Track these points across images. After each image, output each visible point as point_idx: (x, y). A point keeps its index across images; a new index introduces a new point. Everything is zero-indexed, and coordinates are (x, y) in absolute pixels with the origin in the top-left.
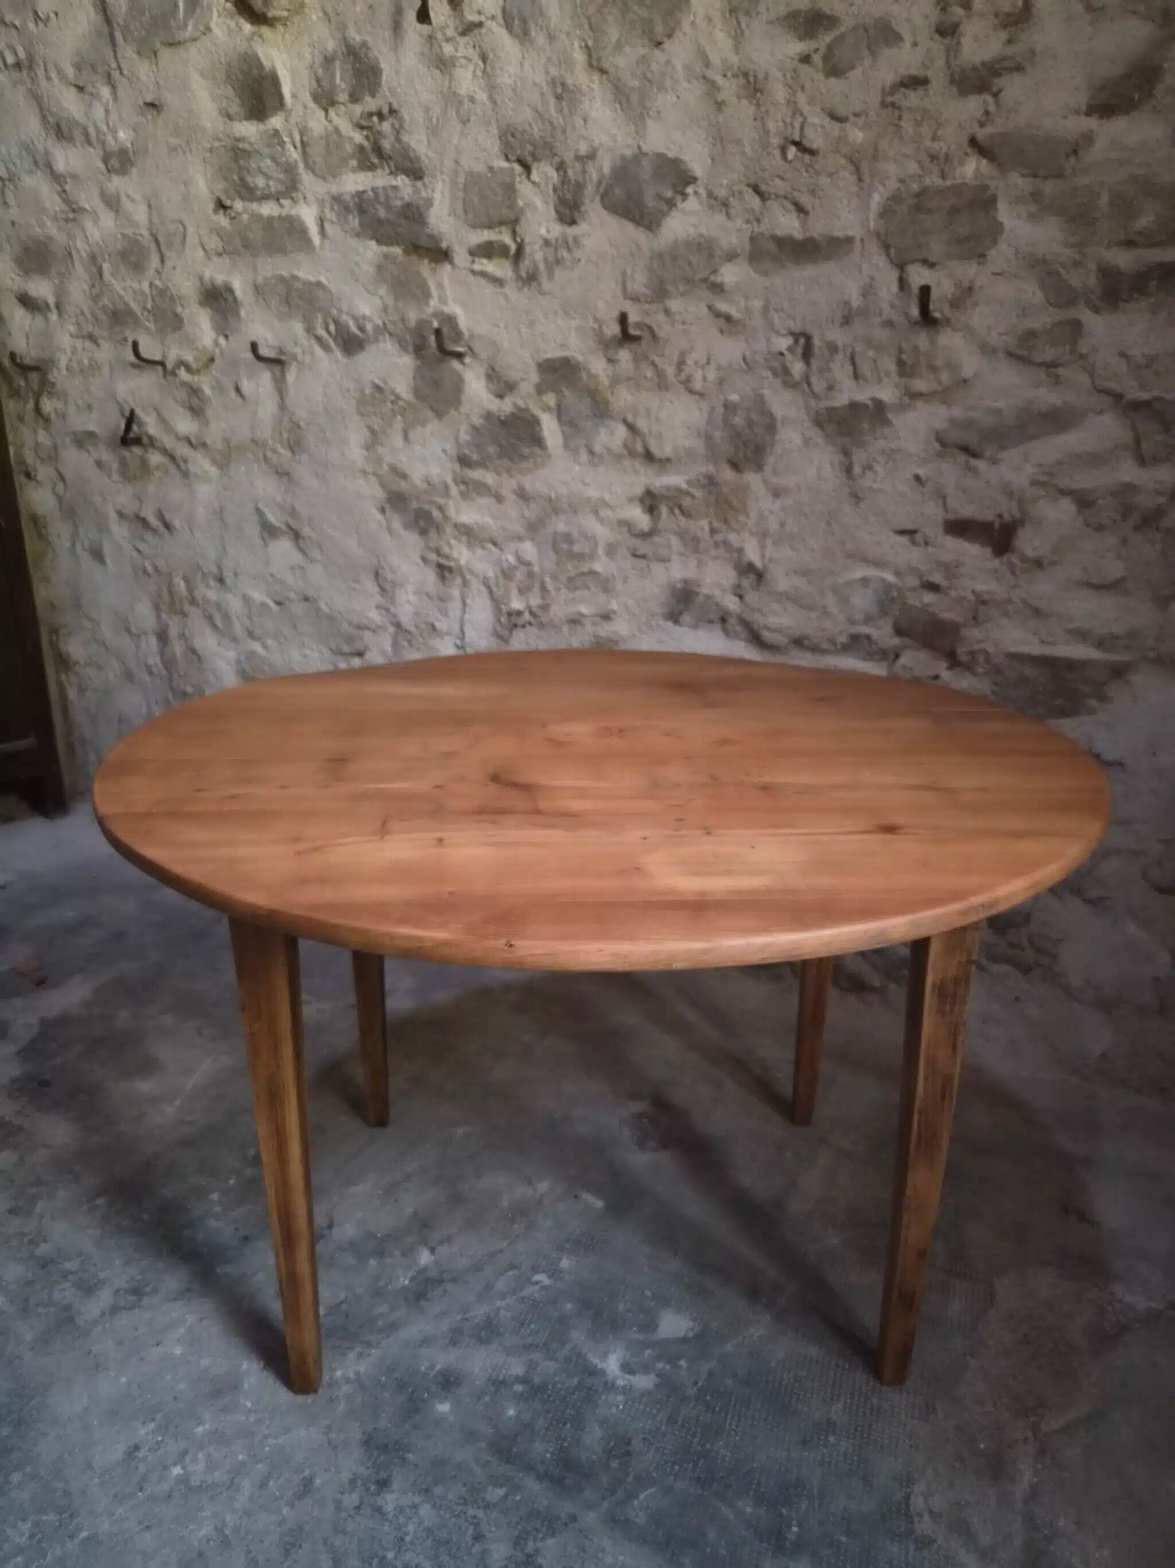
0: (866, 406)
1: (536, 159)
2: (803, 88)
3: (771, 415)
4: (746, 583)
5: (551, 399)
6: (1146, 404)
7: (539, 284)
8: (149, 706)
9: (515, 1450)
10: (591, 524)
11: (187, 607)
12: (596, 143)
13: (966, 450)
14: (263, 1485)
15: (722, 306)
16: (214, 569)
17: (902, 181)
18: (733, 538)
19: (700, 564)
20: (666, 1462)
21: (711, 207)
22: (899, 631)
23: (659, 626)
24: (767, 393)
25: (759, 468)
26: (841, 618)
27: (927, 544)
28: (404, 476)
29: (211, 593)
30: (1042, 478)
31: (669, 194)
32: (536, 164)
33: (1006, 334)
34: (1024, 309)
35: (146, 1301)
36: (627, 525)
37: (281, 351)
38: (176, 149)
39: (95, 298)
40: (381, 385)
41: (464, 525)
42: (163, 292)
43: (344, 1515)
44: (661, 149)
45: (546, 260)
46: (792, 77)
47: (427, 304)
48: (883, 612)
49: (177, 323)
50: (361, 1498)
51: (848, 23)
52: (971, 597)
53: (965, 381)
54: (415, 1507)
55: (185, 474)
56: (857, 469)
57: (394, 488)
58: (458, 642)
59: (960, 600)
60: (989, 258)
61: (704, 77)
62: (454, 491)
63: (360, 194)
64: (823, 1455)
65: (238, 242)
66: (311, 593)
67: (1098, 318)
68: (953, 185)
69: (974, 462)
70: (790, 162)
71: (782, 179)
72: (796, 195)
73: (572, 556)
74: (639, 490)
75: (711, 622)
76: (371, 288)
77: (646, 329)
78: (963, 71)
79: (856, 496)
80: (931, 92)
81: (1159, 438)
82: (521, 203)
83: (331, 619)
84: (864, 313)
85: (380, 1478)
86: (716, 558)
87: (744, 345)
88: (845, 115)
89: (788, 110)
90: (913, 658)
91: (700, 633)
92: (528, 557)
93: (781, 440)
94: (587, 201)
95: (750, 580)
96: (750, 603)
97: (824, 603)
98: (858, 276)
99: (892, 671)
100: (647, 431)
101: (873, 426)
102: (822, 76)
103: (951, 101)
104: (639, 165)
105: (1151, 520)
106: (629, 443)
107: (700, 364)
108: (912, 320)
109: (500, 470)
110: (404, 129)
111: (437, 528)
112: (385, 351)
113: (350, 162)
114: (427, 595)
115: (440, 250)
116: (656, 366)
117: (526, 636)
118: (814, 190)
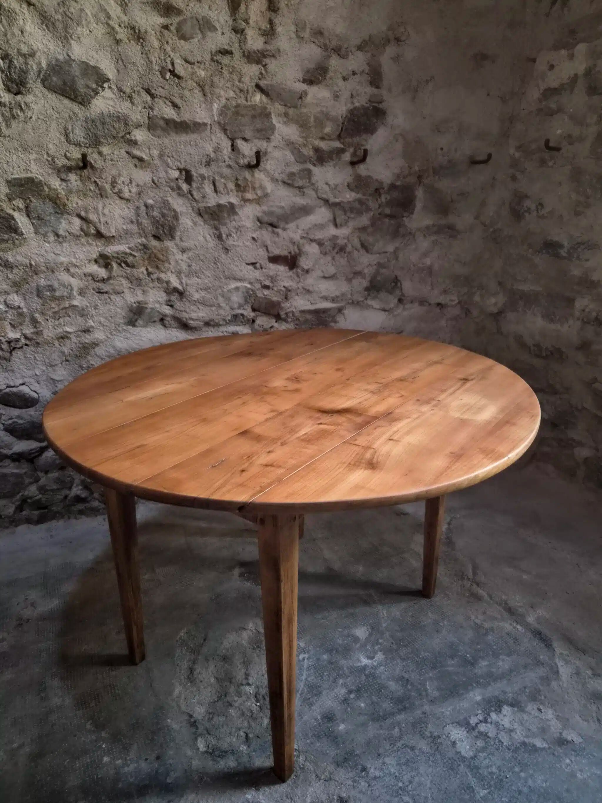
0: (226, 205)
2: (167, 43)
3: (174, 210)
4: (173, 298)
5: (20, 203)
6: (339, 203)
9: (381, 714)
10: (65, 277)
12: (35, 47)
13: (272, 225)
15: (136, 152)
17: (228, 99)
18: (163, 276)
19: (144, 292)
20: (419, 672)
21: (121, 97)
22: (254, 310)
23: (124, 330)
24: (169, 199)
25: (173, 238)
26: (227, 308)
27: (262, 268)
30: (305, 235)
31: (94, 86)
33: (282, 173)
34: (287, 163)
36: (92, 277)
43: (369, 792)
44: (84, 59)
46: (161, 36)
48: (247, 302)
51: (188, 14)
52: (283, 289)
53: (267, 194)
56: (224, 236)
59: (279, 291)
60: (272, 140)
61: (108, 24)
64: (446, 630)
67: (316, 168)
68: (251, 105)
69: (276, 230)
70: (167, 80)
71: (163, 88)
72: (172, 97)
73: (54, 298)
74: (95, 256)
75: (154, 322)
78: (249, 52)
79: (227, 249)
80: (235, 58)
81: (343, 217)
84: (216, 160)
85: (360, 769)
86: (154, 287)
87: (151, 174)
88: (193, 61)
89: (161, 52)
90: (262, 321)
91: (149, 329)
92: (17, 304)
93: (182, 223)
94: (31, 82)
95: (176, 296)
96: (178, 308)
97: (218, 302)
98: (211, 142)
99: (252, 329)
100: (97, 221)
101: (229, 215)
102: (177, 39)
103: (245, 65)
104: (70, 66)
105: (342, 249)
106: (85, 227)
107: (126, 183)
108: (240, 165)
116: (97, 184)
117: (24, 353)
118: (182, 97)
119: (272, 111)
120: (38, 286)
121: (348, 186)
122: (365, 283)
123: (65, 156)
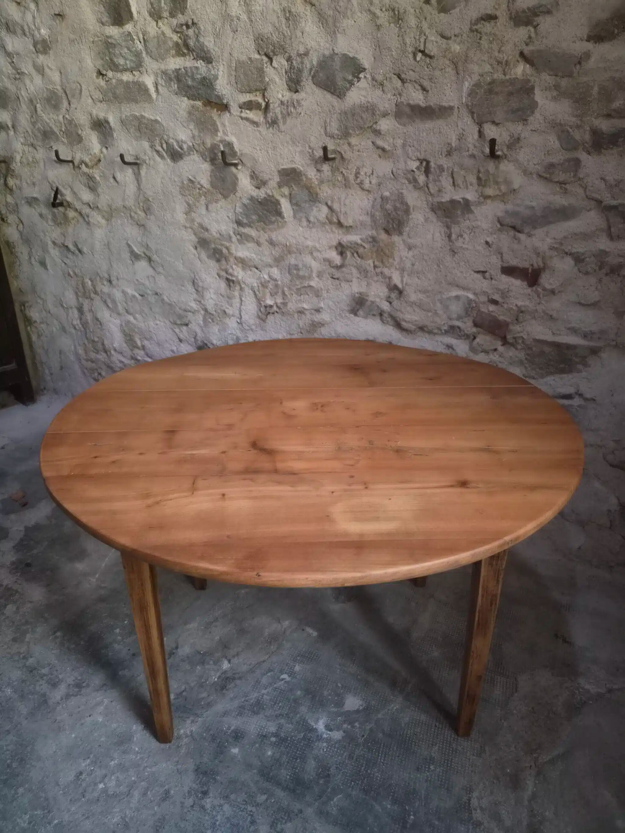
0: (459, 202)
1: (275, 54)
2: (426, 19)
3: (407, 204)
4: (393, 295)
5: (286, 191)
6: (615, 208)
7: (279, 127)
8: (75, 346)
9: (271, 774)
10: (308, 259)
11: (93, 295)
12: (309, 46)
13: (514, 228)
14: (145, 794)
15: (380, 143)
16: (106, 276)
17: (481, 75)
18: (386, 271)
19: (368, 284)
20: (348, 781)
21: (374, 86)
22: (476, 325)
23: (347, 316)
24: (405, 192)
25: (400, 233)
26: (445, 316)
27: (492, 279)
28: (207, 230)
29: (106, 289)
30: (556, 246)
31: (350, 77)
32: (275, 57)
33: (538, 164)
34: (548, 151)
35: (83, 691)
36: (328, 261)
37: (137, 158)
38: (74, 41)
39: (34, 124)
40: (192, 179)
41: (240, 258)
42: (70, 122)
43: (185, 810)
44: (345, 52)
45: (282, 113)
46: (419, 12)
47: (217, 135)
48: (467, 314)
49: (80, 139)
50: (194, 801)
52: (515, 308)
53: (514, 190)
54: (221, 806)
55: (88, 223)
56: (454, 236)
57: (201, 235)
58: (239, 321)
59: (509, 310)
60: (529, 121)
61: (370, 10)
62: (234, 239)
63: (177, 71)
64: (427, 776)
65: (110, 95)
66: (158, 291)
67: (590, 158)
68: (510, 79)
69: (518, 235)
70: (418, 62)
71: (414, 71)
72: (421, 80)
73: (299, 277)
74: (335, 243)
75: (374, 315)
76: (185, 125)
77: (337, 153)
78: (517, 12)
79: (453, 251)
80: (498, 24)
81: (621, 226)
82: (267, 79)
83: (170, 305)
84: (459, 149)
86: (377, 281)
87: (393, 165)
88: (449, 35)
89: (417, 31)
90: (483, 339)
91: (368, 321)
92: (275, 277)
93: (412, 219)
94: (304, 80)
95: (395, 294)
96: (395, 306)
97: (436, 308)
98: (456, 129)
99: (471, 346)
100: (339, 210)
101: (463, 213)
102: (437, 12)
103: (509, 30)
104: (333, 60)
105: (615, 271)
106: (329, 216)
107: (368, 174)
108: (486, 155)
109: (259, 229)
110: (200, 34)
111: (225, 258)
112: (194, 160)
113: (171, 51)
114: (221, 295)
115: (223, 104)
116: (344, 174)
117: (275, 319)
118: (431, 79)
119: (537, 84)
120: (289, 264)
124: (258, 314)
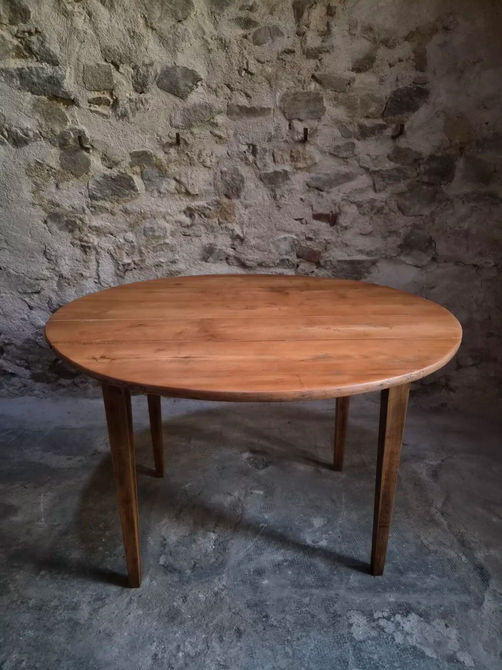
0: (280, 172)
1: (121, 62)
2: (245, 48)
3: (242, 176)
4: (236, 243)
5: (137, 169)
6: (378, 171)
7: (128, 118)
10: (162, 222)
12: (153, 59)
13: (318, 189)
15: (217, 132)
17: (288, 89)
18: (229, 225)
19: (215, 237)
21: (209, 91)
22: (298, 257)
23: (199, 264)
24: (239, 167)
25: (238, 197)
26: (277, 253)
27: (307, 223)
28: (58, 205)
30: (346, 198)
31: (191, 84)
32: (122, 65)
33: (329, 146)
34: (334, 138)
35: (107, 600)
36: (180, 223)
40: (40, 161)
41: (95, 227)
44: (185, 65)
45: (131, 108)
46: (241, 44)
47: (66, 124)
48: (293, 250)
51: (262, 25)
52: (324, 241)
53: (316, 163)
54: (284, 618)
56: (278, 196)
57: (52, 210)
58: (96, 281)
59: (320, 243)
60: (322, 119)
61: (203, 38)
62: (87, 211)
63: (20, 69)
67: (359, 142)
68: (307, 92)
69: (321, 193)
70: (243, 77)
71: (240, 83)
72: (246, 90)
73: (154, 237)
74: (184, 208)
75: (221, 260)
76: (30, 115)
78: (308, 50)
79: (279, 207)
80: (296, 56)
81: (381, 183)
82: (115, 82)
83: (17, 277)
84: (276, 137)
85: (263, 615)
86: (222, 234)
87: (227, 148)
88: (263, 61)
89: (240, 56)
90: (304, 266)
91: (217, 265)
92: (131, 239)
93: (247, 186)
94: (150, 84)
95: (238, 242)
96: (239, 251)
97: (270, 249)
98: (273, 123)
99: (296, 272)
100: (187, 183)
101: (283, 181)
102: (253, 45)
103: (304, 61)
104: (175, 71)
105: (380, 211)
106: (178, 188)
107: (209, 155)
108: (295, 140)
109: (113, 201)
110: (46, 41)
111: (79, 229)
112: (41, 146)
113: (11, 53)
114: (77, 260)
115: (70, 99)
116: (189, 156)
117: (133, 274)
118: (253, 89)
119: (324, 96)
121: (388, 157)
122: (399, 241)
123: (169, 136)
124: (115, 272)
